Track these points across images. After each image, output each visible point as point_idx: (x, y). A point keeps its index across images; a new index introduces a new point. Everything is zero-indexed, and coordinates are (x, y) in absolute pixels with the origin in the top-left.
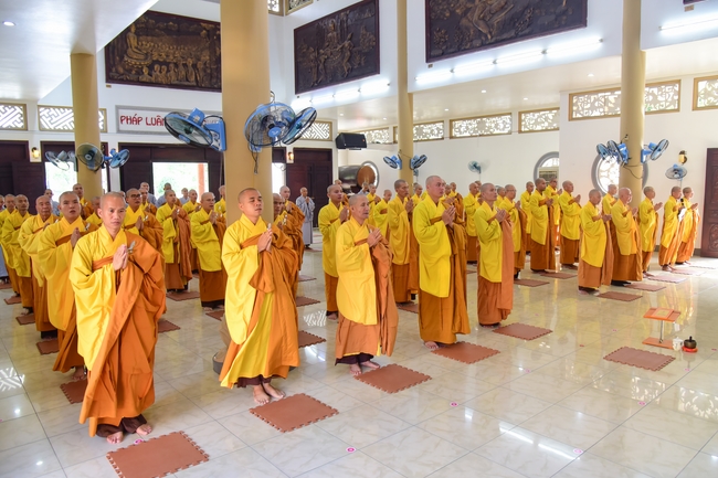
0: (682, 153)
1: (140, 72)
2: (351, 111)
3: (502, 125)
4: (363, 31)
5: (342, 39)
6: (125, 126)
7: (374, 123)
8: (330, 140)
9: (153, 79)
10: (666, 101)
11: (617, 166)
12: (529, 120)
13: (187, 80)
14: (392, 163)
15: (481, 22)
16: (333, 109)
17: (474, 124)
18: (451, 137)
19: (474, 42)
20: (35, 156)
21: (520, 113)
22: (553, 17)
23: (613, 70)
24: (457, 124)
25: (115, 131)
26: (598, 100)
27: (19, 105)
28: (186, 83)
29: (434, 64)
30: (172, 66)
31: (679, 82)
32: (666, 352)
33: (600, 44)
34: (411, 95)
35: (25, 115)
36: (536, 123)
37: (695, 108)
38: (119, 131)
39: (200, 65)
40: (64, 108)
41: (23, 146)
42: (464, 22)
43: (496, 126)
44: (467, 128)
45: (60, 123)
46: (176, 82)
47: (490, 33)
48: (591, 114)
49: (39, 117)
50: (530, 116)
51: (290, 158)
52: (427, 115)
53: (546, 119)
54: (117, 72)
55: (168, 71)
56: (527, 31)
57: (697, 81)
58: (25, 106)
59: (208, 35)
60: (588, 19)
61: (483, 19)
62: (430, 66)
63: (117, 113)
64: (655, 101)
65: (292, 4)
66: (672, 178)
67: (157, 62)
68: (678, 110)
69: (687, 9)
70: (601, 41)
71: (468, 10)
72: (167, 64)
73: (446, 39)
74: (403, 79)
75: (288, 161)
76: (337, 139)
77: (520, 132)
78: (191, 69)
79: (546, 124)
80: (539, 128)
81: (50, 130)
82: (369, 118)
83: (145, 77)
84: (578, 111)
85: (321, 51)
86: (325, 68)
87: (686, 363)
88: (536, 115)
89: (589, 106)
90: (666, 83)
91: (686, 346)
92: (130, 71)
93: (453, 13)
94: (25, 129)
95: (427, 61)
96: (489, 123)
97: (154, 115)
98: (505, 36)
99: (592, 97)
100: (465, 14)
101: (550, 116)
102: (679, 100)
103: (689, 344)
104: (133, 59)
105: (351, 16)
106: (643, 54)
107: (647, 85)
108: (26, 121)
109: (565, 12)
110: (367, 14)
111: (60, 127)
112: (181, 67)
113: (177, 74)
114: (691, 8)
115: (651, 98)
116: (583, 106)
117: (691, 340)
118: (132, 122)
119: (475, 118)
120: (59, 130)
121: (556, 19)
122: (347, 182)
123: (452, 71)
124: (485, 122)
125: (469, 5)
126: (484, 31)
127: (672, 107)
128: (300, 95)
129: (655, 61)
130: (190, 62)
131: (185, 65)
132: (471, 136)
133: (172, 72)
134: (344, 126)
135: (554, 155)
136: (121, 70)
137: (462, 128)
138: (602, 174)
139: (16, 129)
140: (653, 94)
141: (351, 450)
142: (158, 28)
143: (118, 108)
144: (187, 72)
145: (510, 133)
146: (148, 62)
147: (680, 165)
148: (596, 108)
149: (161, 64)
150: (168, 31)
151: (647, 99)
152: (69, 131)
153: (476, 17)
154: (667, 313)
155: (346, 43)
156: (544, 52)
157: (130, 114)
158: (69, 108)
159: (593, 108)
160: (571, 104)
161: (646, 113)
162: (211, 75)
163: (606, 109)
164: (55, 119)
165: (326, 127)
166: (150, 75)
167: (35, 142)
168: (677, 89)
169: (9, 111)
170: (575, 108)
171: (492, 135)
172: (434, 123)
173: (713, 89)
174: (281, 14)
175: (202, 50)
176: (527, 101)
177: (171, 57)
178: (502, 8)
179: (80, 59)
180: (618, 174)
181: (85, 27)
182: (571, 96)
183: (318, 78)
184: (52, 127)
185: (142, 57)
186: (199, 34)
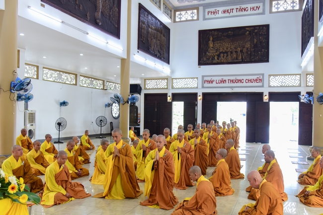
6: (206, 85)
9: (219, 61)
13: (237, 59)
20: (169, 99)
25: (201, 87)
30: (229, 53)
35: (167, 83)
38: (203, 87)
39: (245, 50)
46: (231, 61)
54: (203, 60)
55: (227, 56)
58: (168, 79)
59: (250, 34)
63: (203, 79)
67: (222, 52)
72: (227, 52)
78: (239, 53)
81: (177, 88)
83: (216, 60)
92: (209, 59)
97: (220, 78)
104: (211, 53)
111: (180, 87)
112: (234, 53)
113: (232, 57)
118: (209, 82)
130: (239, 49)
131: (236, 52)
133: (229, 56)
136: (205, 59)
139: (165, 89)
142: (223, 36)
143: (203, 77)
144: (237, 55)
146: (218, 53)
149: (223, 53)
150: (228, 36)
157: (209, 79)
162: (251, 54)
166: (218, 59)
175: (246, 42)
177: (229, 49)
184: (177, 87)
185: (215, 51)
186: (245, 34)
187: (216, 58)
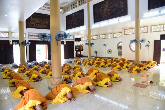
0: (149, 41)
1: (33, 25)
2: (78, 33)
3: (110, 36)
4: (80, 17)
5: (76, 18)
6: (30, 37)
7: (83, 36)
8: (73, 39)
9: (36, 27)
10: (145, 30)
11: (135, 44)
12: (116, 35)
14: (87, 44)
15: (105, 14)
16: (74, 33)
17: (104, 36)
18: (99, 39)
19: (104, 19)
20: (11, 43)
21: (114, 34)
22: (120, 13)
23: (133, 24)
24: (101, 36)
25: (28, 38)
26: (130, 30)
27: (8, 32)
28: (43, 28)
29: (95, 23)
30: (40, 24)
31: (147, 26)
32: (146, 84)
33: (131, 19)
34: (90, 30)
35: (9, 35)
36: (117, 36)
37: (151, 32)
38: (29, 38)
39: (46, 24)
40: (17, 33)
41: (8, 41)
42: (102, 14)
43: (109, 36)
44: (103, 37)
45: (16, 36)
47: (107, 17)
48: (129, 33)
49: (12, 35)
50: (116, 34)
51: (65, 43)
52: (94, 34)
53: (119, 35)
54: (28, 25)
55: (39, 25)
56: (115, 16)
57: (151, 26)
58: (9, 33)
59: (48, 18)
60: (128, 13)
61: (106, 14)
62: (95, 24)
63: (28, 34)
64: (143, 30)
65: (65, 11)
66: (147, 47)
67: (37, 23)
68: (147, 32)
69: (149, 11)
70: (131, 18)
71: (102, 12)
72: (39, 24)
73: (98, 18)
74: (89, 26)
75: (65, 44)
76: (75, 39)
77: (114, 37)
78: (44, 25)
79: (119, 36)
80: (118, 36)
81: (14, 38)
82: (82, 35)
83: (34, 26)
84: (126, 33)
85: (72, 21)
86: (72, 24)
87: (151, 87)
88: (117, 34)
89: (128, 32)
90: (145, 27)
91: (151, 83)
92: (31, 25)
93: (99, 12)
94: (9, 37)
95: (94, 23)
96: (107, 36)
97: (36, 34)
98: (110, 17)
99: (129, 30)
100: (102, 13)
101: (120, 34)
102: (147, 30)
103: (151, 82)
104: (32, 23)
105: (78, 13)
106: (140, 21)
107: (141, 27)
108: (9, 36)
109: (123, 12)
110: (81, 13)
111: (16, 37)
112: (42, 24)
113: (41, 26)
114: (150, 11)
115: (142, 30)
116: (127, 32)
117: (152, 81)
118: (31, 36)
119: (104, 35)
120: (16, 38)
121: (121, 14)
122: (77, 48)
123: (99, 25)
124: (106, 35)
125: (103, 11)
126: (106, 16)
127: (146, 32)
128: (67, 30)
129: (142, 22)
130: (44, 23)
131: (43, 24)
132: (104, 38)
134: (76, 37)
135: (121, 42)
136: (29, 25)
137: (102, 37)
138: (132, 46)
139: (7, 38)
140: (142, 29)
141: (78, 106)
142: (37, 16)
143: (28, 33)
144: (43, 25)
145: (112, 38)
147: (148, 44)
148: (130, 32)
149: (38, 24)
150: (39, 17)
151: (141, 30)
152: (18, 38)
153: (104, 13)
154: (146, 76)
155: (77, 19)
156: (119, 20)
157: (31, 34)
158: (18, 33)
159: (129, 32)
160: (125, 31)
161: (141, 33)
162: (48, 26)
163: (132, 32)
164: (15, 35)
165: (73, 37)
166: (35, 26)
167: (11, 40)
168: (147, 28)
169: (5, 34)
170: (125, 32)
171: (108, 38)
172: (96, 36)
173: (155, 28)
174: (63, 13)
175: (46, 21)
176: (115, 31)
177: (40, 22)
178: (110, 11)
179: (20, 23)
180: (135, 46)
181: (22, 16)
182: (125, 30)
183: (71, 26)
184: (14, 37)
185: (34, 22)
186: (46, 17)
187: (34, 25)
